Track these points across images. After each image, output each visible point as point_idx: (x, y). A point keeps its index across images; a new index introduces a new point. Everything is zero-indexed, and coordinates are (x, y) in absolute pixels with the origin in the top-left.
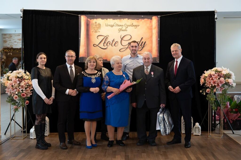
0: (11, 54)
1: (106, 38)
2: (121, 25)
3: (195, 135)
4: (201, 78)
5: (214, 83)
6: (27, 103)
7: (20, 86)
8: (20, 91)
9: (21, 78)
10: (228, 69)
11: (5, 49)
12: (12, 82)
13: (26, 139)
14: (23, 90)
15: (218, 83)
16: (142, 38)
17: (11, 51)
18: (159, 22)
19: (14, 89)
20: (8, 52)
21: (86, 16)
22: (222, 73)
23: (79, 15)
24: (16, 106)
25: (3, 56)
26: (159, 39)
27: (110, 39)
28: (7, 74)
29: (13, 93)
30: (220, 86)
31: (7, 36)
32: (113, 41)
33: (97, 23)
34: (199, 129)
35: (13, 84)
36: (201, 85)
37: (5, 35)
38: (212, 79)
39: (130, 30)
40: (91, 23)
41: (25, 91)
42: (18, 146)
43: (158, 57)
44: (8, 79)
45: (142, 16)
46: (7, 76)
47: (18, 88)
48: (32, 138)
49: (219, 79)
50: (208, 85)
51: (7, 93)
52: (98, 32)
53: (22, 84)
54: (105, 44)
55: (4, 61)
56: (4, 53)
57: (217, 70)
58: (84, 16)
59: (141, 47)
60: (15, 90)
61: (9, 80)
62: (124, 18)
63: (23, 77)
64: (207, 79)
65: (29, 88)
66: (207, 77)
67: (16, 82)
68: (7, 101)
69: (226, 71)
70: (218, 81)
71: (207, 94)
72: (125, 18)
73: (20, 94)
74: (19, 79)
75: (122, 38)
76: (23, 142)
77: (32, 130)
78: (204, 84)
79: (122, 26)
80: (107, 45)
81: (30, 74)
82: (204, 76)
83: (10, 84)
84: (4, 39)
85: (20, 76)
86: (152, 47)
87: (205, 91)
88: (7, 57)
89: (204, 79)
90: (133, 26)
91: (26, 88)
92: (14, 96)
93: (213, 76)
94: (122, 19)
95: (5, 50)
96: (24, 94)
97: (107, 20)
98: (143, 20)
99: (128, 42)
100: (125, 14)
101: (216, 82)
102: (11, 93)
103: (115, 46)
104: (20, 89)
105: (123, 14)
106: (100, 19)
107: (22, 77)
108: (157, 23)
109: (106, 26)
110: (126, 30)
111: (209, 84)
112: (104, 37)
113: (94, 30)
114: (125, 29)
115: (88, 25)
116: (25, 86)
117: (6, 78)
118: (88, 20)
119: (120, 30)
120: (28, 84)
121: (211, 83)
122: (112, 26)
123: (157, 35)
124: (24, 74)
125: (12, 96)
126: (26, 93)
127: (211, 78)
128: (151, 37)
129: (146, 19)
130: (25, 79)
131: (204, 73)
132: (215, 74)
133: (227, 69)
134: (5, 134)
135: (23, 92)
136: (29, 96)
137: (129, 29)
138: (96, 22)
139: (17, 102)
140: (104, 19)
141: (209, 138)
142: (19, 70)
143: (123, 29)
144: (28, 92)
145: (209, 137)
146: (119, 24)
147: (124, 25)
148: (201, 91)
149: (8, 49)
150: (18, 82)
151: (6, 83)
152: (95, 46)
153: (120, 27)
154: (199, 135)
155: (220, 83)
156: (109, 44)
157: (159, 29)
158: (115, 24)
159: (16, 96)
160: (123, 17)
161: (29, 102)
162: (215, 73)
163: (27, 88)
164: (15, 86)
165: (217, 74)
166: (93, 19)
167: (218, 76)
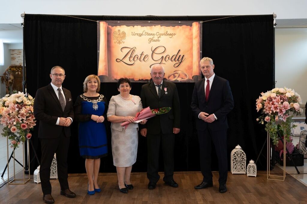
0: (20, 73)
1: (133, 50)
2: (151, 34)
3: (249, 176)
4: (256, 102)
5: (275, 109)
6: (29, 137)
7: (19, 114)
8: (19, 121)
9: (21, 104)
10: (293, 90)
11: (12, 67)
12: (8, 109)
13: (28, 183)
14: (24, 119)
15: (281, 109)
16: (179, 50)
17: (19, 70)
18: (202, 29)
19: (11, 119)
20: (16, 71)
21: (107, 23)
22: (285, 95)
23: (98, 22)
24: (14, 141)
25: (10, 76)
26: (201, 52)
27: (138, 52)
28: (3, 98)
29: (10, 123)
30: (284, 113)
31: (16, 52)
32: (142, 54)
33: (121, 31)
34: (254, 169)
35: (11, 112)
36: (258, 112)
37: (13, 50)
38: (273, 104)
39: (164, 41)
40: (112, 32)
41: (25, 121)
42: (17, 194)
43: (200, 74)
44: (4, 105)
45: (180, 22)
46: (2, 101)
47: (16, 117)
48: (36, 182)
49: (282, 103)
50: (268, 112)
51: (3, 124)
52: (122, 43)
53: (22, 112)
54: (132, 59)
55: (11, 82)
56: (11, 72)
57: (278, 91)
58: (104, 22)
59: (178, 62)
60: (13, 120)
61: (6, 107)
62: (155, 25)
63: (24, 102)
64: (266, 103)
65: (31, 117)
66: (265, 101)
67: (14, 109)
68: (2, 134)
69: (290, 93)
70: (281, 106)
71: (265, 123)
72: (158, 24)
73: (19, 124)
74: (18, 106)
75: (153, 51)
76: (25, 188)
77: (37, 172)
78: (261, 110)
79: (154, 35)
80: (134, 59)
81: (33, 98)
82: (261, 100)
83: (5, 112)
84: (12, 55)
85: (19, 101)
86: (192, 62)
87: (264, 119)
88: (15, 77)
89: (261, 103)
90: (167, 34)
91: (27, 117)
92: (11, 128)
93: (274, 99)
94: (153, 26)
95: (12, 69)
96: (24, 124)
97: (134, 27)
98: (180, 27)
99: (161, 56)
100: (157, 20)
101: (278, 108)
102: (7, 123)
103: (144, 60)
104: (19, 118)
105: (155, 20)
106: (125, 26)
107: (22, 102)
108: (199, 32)
109: (133, 34)
110: (158, 41)
111: (269, 110)
112: (130, 49)
113: (116, 40)
114: (157, 38)
115: (109, 34)
116: (25, 114)
117: (1, 103)
118: (110, 28)
119: (151, 40)
120: (30, 112)
121: (271, 109)
122: (140, 35)
123: (199, 46)
124: (25, 99)
125: (9, 127)
126: (27, 124)
127: (271, 103)
128: (191, 49)
129: (184, 26)
130: (27, 105)
131: (261, 96)
132: (277, 97)
133: (291, 89)
134: (2, 176)
135: (23, 122)
136: (32, 127)
137: (163, 38)
138: (119, 30)
139: (16, 136)
140: (130, 27)
141: (268, 181)
142: (18, 93)
143: (154, 39)
144: (30, 123)
145: (268, 179)
146: (150, 32)
147: (155, 34)
148: (258, 119)
149: (15, 68)
150: (17, 109)
151: (1, 110)
152: (118, 61)
153: (151, 37)
154: (254, 177)
155: (284, 109)
156: (136, 59)
157: (202, 38)
158: (144, 32)
159: (15, 127)
160: (155, 23)
161: (31, 135)
162: (276, 95)
163: (29, 117)
164: (13, 114)
165: (279, 97)
166: (116, 26)
167: (281, 99)
